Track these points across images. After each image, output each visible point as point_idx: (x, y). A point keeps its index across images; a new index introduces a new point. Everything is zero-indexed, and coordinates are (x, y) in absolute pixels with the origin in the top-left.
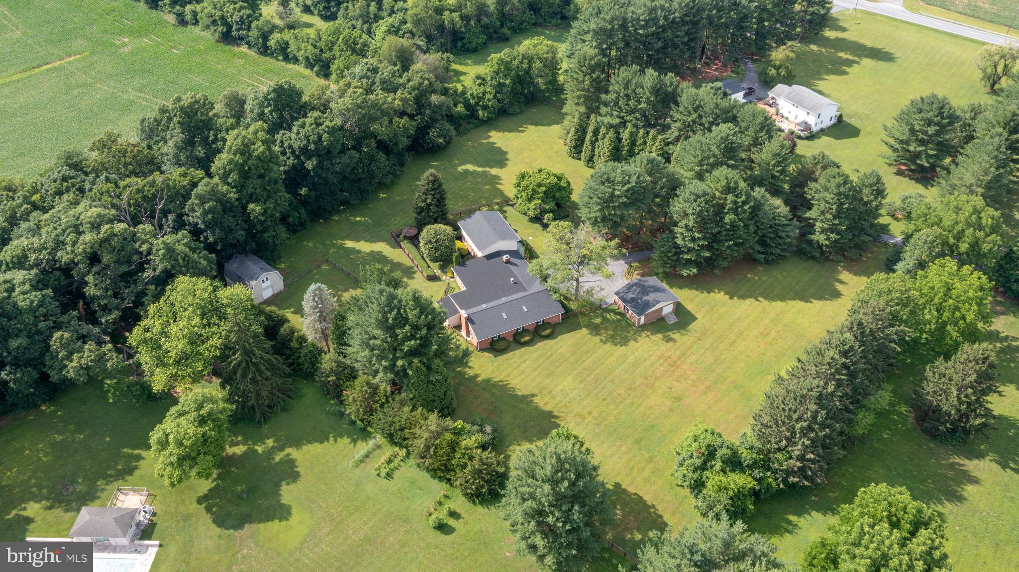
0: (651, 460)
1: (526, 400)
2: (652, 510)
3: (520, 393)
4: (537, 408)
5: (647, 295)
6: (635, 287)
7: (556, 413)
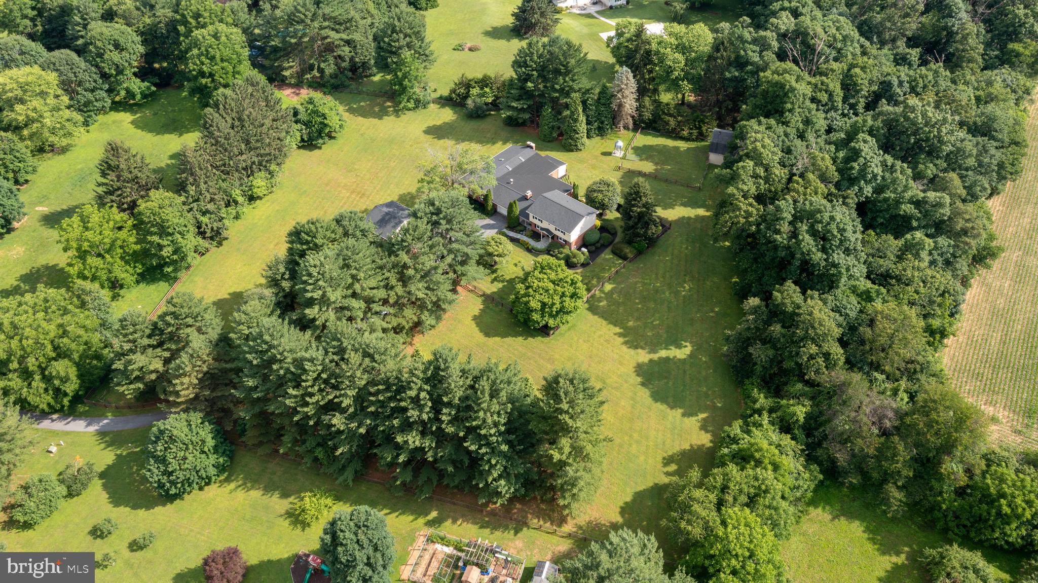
5: (389, 211)
6: (403, 216)
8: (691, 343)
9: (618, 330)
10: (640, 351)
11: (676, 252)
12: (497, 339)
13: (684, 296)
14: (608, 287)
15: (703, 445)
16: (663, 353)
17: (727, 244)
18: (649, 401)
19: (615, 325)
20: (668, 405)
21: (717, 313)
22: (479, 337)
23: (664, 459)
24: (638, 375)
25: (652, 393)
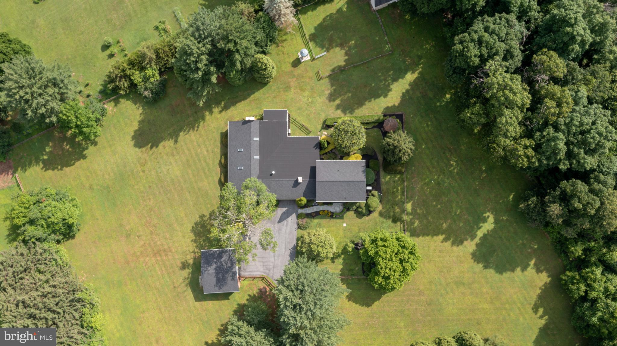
0: (91, 188)
1: (175, 136)
2: (59, 167)
3: (182, 134)
4: (163, 139)
5: (215, 269)
6: (229, 265)
7: (154, 148)
8: (489, 211)
9: (441, 237)
10: (465, 243)
11: (424, 136)
12: (377, 303)
13: (457, 173)
14: (409, 207)
15: (546, 283)
16: (480, 234)
17: (448, 96)
18: (497, 276)
19: (437, 235)
20: (509, 270)
21: (486, 171)
22: (364, 310)
23: (533, 309)
24: (478, 263)
25: (495, 269)
